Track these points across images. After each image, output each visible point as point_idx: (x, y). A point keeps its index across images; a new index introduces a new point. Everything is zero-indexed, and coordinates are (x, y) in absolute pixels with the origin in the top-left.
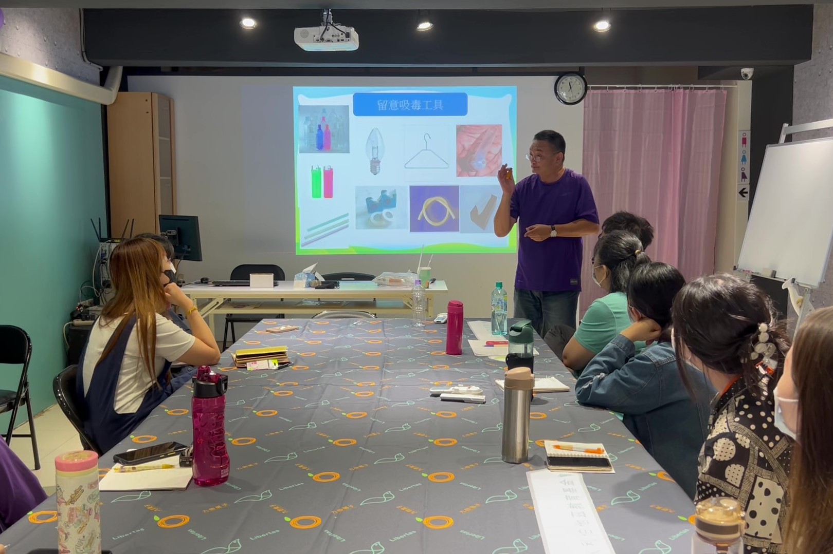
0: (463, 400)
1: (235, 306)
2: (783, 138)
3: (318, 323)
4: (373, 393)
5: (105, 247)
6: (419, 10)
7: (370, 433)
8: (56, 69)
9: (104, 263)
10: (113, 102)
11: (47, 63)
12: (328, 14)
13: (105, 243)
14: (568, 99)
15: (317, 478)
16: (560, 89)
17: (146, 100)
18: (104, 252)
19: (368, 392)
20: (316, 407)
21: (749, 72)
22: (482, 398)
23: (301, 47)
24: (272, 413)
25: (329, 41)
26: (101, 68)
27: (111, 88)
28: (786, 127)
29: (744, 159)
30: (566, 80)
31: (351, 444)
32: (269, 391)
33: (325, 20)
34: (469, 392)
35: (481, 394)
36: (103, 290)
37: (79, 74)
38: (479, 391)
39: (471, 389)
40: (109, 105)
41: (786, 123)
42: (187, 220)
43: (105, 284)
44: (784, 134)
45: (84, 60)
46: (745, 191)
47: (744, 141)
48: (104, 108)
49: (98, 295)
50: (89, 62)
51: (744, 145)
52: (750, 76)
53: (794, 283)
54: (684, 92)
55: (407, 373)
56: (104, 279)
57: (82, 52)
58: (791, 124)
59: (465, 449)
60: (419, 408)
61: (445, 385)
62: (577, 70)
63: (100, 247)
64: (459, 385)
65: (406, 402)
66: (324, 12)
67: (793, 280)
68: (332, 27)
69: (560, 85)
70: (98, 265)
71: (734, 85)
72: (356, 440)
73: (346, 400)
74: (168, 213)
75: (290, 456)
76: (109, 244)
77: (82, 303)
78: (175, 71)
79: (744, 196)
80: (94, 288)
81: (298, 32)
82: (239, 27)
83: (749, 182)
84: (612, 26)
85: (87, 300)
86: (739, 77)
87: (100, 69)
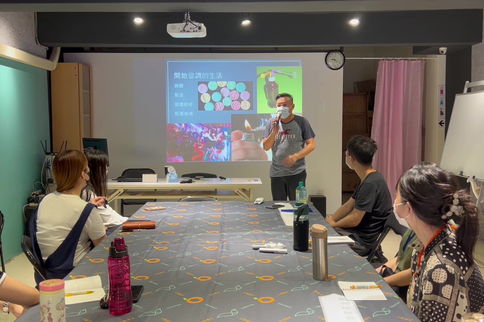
0: (274, 252)
1: (131, 194)
2: (466, 90)
3: (182, 204)
4: (217, 247)
5: (49, 158)
6: (243, 13)
7: (219, 273)
8: (20, 49)
9: (48, 168)
10: (54, 69)
11: (14, 45)
12: (187, 15)
13: (49, 156)
14: (334, 66)
15: (190, 301)
16: (328, 60)
17: (75, 68)
18: (48, 161)
19: (214, 247)
20: (183, 257)
21: (445, 50)
22: (286, 250)
23: (171, 35)
24: (156, 260)
25: (188, 32)
26: (48, 48)
27: (54, 60)
28: (467, 84)
29: (442, 103)
30: (332, 55)
31: (208, 279)
32: (153, 247)
33: (185, 19)
34: (277, 247)
35: (284, 248)
36: (48, 185)
37: (34, 52)
38: (283, 246)
39: (278, 245)
40: (53, 71)
41: (468, 81)
42: (100, 141)
43: (49, 181)
44: (466, 87)
45: (37, 43)
46: (442, 122)
47: (442, 92)
48: (49, 72)
49: (45, 188)
50: (40, 45)
51: (442, 94)
52: (445, 52)
53: (474, 178)
54: (404, 62)
55: (236, 235)
56: (48, 178)
57: (36, 38)
58: (470, 82)
59: (279, 282)
60: (247, 257)
61: (262, 242)
62: (339, 49)
63: (46, 158)
64: (270, 242)
65: (238, 253)
66: (185, 14)
67: (474, 177)
68: (190, 23)
69: (329, 58)
70: (45, 169)
71: (435, 58)
72: (211, 277)
73: (201, 252)
74: (88, 137)
75: (171, 287)
76: (52, 156)
77: (35, 192)
78: (93, 50)
79: (442, 126)
80: (42, 183)
81: (169, 26)
82: (132, 23)
83: (445, 117)
84: (360, 22)
85: (38, 190)
86: (438, 53)
87: (46, 49)
